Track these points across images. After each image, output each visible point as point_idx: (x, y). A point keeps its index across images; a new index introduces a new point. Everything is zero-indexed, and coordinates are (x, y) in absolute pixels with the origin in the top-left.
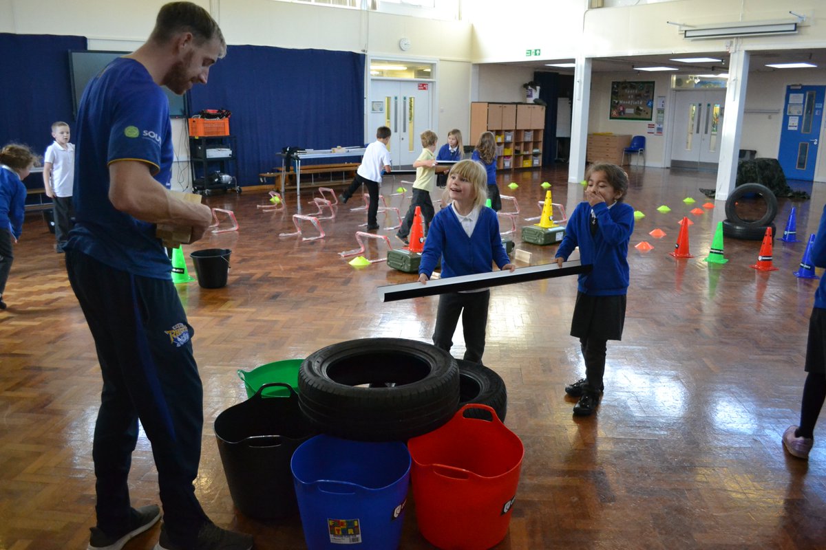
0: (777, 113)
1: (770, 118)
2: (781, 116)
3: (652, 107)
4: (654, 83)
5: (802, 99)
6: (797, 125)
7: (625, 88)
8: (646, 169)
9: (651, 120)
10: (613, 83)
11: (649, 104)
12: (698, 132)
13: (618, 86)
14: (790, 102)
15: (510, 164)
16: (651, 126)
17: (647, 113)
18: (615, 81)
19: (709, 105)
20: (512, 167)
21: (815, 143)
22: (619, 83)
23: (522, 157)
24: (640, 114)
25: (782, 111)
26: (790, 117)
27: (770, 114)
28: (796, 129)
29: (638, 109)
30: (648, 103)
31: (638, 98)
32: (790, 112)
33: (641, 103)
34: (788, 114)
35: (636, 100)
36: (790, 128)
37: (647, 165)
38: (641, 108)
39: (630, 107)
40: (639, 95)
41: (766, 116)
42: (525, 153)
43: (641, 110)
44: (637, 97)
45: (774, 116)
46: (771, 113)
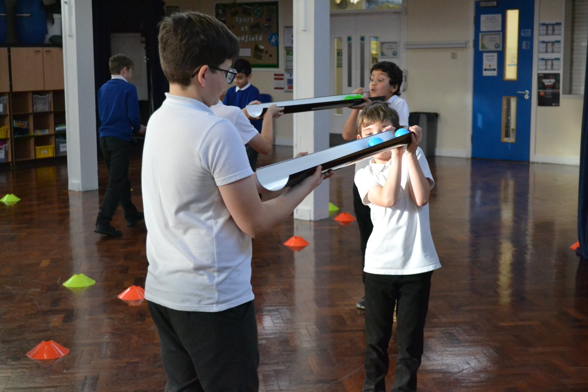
0: (464, 47)
1: (454, 56)
2: (470, 52)
3: (277, 44)
4: (276, 4)
5: (500, 24)
6: (495, 67)
7: (235, 14)
8: (277, 149)
9: (277, 66)
10: (217, 6)
11: (273, 41)
12: (350, 85)
13: (224, 11)
14: (483, 28)
15: (6, 154)
16: (278, 77)
17: (271, 56)
18: (219, 2)
19: (362, 39)
20: (10, 160)
21: (527, 97)
22: (225, 5)
23: (32, 142)
24: (260, 58)
25: (471, 45)
26: (485, 55)
27: (454, 51)
28: (495, 73)
29: (256, 49)
30: (271, 38)
31: (255, 30)
32: (483, 46)
33: (261, 38)
34: (480, 49)
35: (253, 34)
36: (485, 73)
37: (277, 143)
38: (262, 47)
39: (245, 46)
40: (257, 26)
41: (447, 54)
42: (39, 133)
43: (262, 51)
44: (255, 28)
45: (460, 54)
46: (454, 48)
